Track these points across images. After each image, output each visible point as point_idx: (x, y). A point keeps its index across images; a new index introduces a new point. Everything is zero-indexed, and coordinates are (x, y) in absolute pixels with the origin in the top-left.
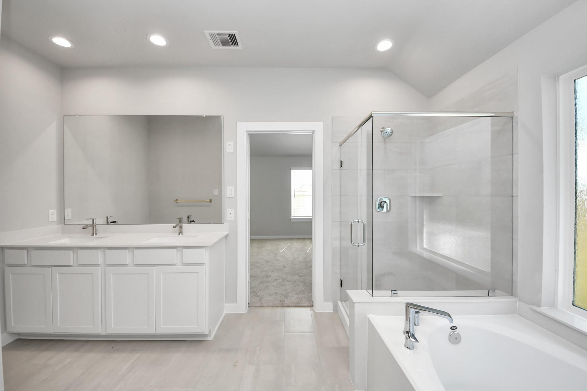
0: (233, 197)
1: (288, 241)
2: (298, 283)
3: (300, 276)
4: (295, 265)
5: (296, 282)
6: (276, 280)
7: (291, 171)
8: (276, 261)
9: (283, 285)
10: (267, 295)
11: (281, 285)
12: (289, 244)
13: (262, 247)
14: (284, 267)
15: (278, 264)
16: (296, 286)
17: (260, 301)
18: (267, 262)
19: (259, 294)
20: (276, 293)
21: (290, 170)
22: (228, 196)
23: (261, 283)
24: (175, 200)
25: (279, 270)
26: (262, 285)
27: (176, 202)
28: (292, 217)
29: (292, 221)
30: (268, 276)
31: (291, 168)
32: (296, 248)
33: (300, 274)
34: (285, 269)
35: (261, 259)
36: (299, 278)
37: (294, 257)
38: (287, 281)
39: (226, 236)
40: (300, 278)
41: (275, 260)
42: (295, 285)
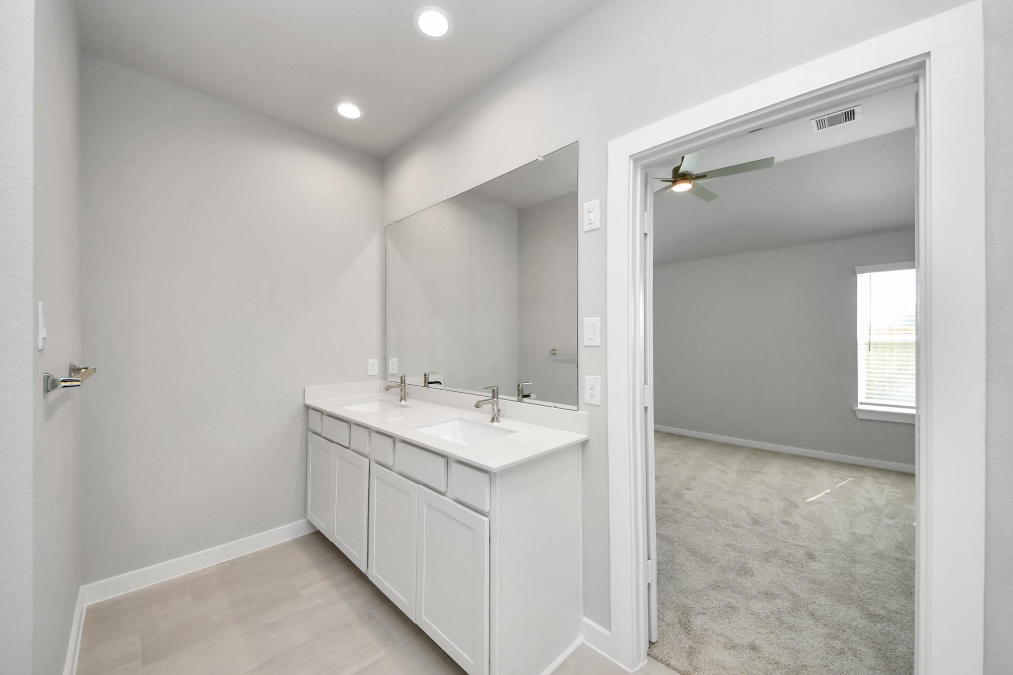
0: (599, 345)
1: (843, 472)
2: (855, 641)
3: (873, 617)
4: (854, 562)
5: (845, 636)
6: (768, 595)
7: (858, 275)
8: (784, 526)
9: (791, 628)
10: (720, 639)
11: (782, 623)
12: (843, 480)
13: (753, 472)
14: (811, 556)
15: (790, 540)
16: (842, 652)
17: (691, 653)
18: (756, 522)
19: (698, 622)
20: (753, 648)
21: (854, 273)
22: (587, 342)
23: (716, 586)
24: (552, 349)
25: (788, 562)
26: (714, 593)
27: (554, 354)
28: (860, 407)
29: (860, 416)
30: (743, 571)
31: (856, 268)
32: (871, 500)
33: (872, 609)
34: (814, 565)
35: (740, 506)
36: (862, 622)
37: (858, 531)
38: (812, 615)
39: (584, 444)
40: (865, 622)
41: (785, 523)
42: (838, 644)
